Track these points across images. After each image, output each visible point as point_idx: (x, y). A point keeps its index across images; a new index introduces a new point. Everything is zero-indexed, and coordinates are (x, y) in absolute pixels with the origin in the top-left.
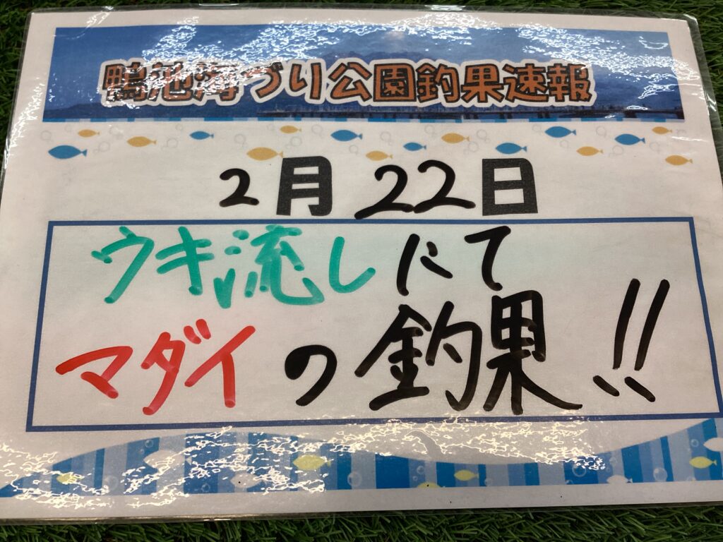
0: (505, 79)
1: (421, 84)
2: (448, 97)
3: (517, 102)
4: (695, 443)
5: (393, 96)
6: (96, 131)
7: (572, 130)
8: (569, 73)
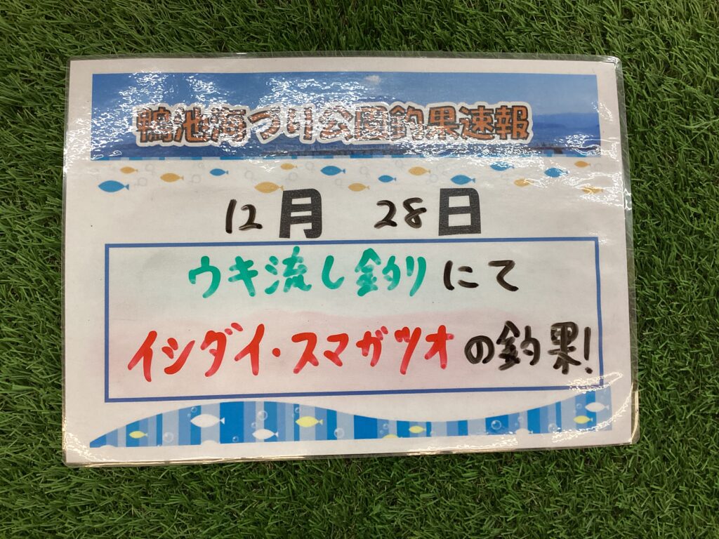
0: (461, 120)
1: (393, 124)
2: (415, 137)
3: (470, 140)
4: (579, 406)
6: (135, 168)
7: (511, 165)
8: (512, 115)
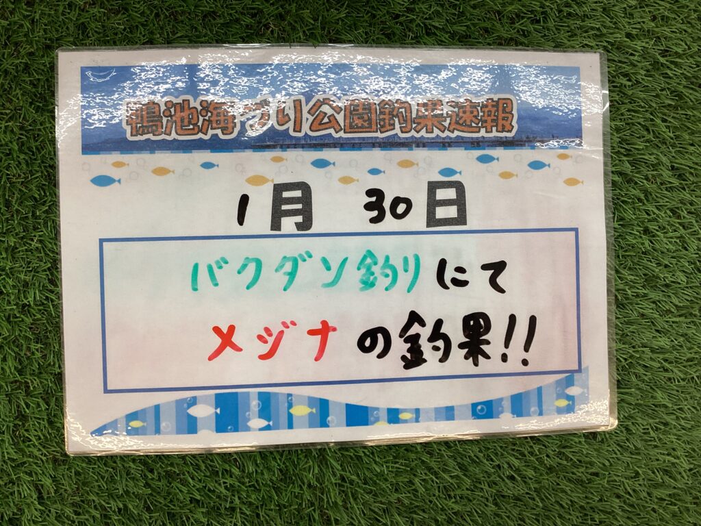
0: (447, 112)
1: (382, 117)
2: (403, 129)
3: (456, 133)
4: (559, 391)
5: (360, 128)
6: (127, 163)
7: (496, 157)
8: (498, 107)
